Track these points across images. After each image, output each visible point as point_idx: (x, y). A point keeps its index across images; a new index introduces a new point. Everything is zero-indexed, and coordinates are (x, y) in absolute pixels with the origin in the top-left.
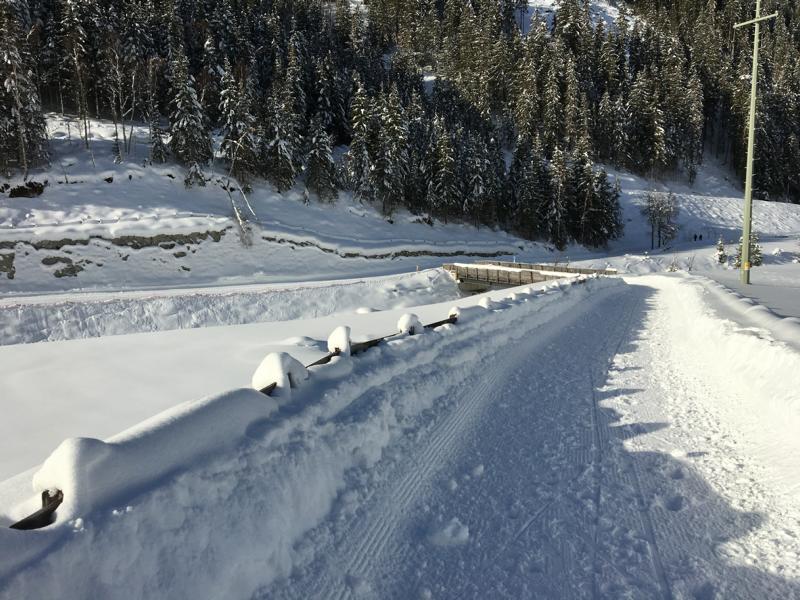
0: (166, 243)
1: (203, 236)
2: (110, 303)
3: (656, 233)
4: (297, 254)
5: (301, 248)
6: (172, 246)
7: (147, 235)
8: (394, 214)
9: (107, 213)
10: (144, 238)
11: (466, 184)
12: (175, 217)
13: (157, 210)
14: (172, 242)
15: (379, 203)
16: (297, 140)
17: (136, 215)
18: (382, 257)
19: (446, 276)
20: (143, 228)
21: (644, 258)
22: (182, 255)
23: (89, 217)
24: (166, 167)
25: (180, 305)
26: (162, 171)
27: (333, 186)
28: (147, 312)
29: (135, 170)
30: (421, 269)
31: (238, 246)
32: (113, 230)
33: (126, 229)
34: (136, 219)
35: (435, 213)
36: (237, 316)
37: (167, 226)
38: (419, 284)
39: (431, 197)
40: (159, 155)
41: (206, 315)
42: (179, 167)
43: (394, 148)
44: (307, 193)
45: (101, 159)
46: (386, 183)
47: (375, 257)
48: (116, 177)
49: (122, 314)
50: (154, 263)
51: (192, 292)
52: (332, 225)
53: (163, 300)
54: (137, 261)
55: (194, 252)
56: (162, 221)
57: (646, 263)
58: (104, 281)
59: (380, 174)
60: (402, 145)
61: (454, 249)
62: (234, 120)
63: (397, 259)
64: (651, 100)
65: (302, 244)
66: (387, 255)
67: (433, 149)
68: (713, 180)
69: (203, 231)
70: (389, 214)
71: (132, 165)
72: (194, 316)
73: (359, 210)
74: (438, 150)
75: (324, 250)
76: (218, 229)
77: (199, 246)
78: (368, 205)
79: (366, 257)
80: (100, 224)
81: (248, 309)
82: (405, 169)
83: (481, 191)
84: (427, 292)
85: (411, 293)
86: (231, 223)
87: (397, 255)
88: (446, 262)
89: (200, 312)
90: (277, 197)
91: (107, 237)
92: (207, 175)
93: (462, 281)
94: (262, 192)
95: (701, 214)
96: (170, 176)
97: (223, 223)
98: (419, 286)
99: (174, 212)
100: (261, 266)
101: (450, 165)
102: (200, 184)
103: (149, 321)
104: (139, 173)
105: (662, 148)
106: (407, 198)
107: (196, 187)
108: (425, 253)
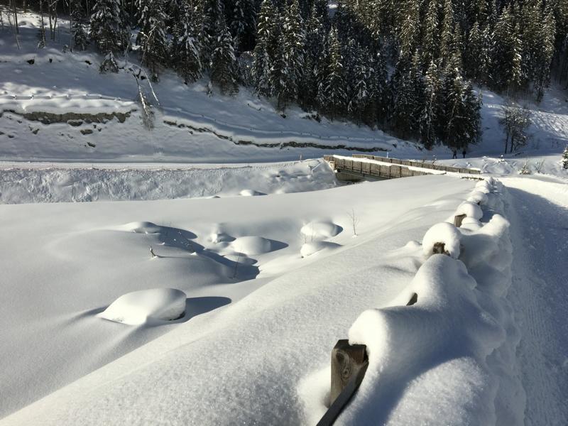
0: (74, 121)
1: (109, 117)
2: (10, 171)
3: (510, 140)
4: (194, 138)
5: (198, 133)
6: (80, 124)
7: (57, 112)
8: (287, 110)
9: (23, 91)
10: (54, 115)
11: (352, 88)
12: (84, 98)
13: (70, 91)
14: (81, 120)
15: (275, 99)
16: (206, 39)
17: (49, 94)
18: (272, 146)
19: (326, 166)
20: (53, 105)
21: (500, 160)
22: (89, 132)
23: (6, 93)
24: (85, 54)
25: (77, 178)
26: (81, 58)
27: (234, 81)
28: (44, 181)
29: (56, 55)
30: (304, 158)
31: (141, 128)
32: (25, 106)
33: (36, 105)
34: (49, 98)
35: (323, 111)
36: (129, 190)
37: (76, 106)
38: (301, 172)
39: (320, 98)
40: (80, 44)
41: (100, 187)
42: (96, 54)
43: (292, 52)
44: (210, 85)
45: (26, 43)
46: (281, 82)
47: (265, 145)
48: (37, 60)
49: (20, 182)
50: (62, 138)
51: (89, 166)
52: (230, 115)
53: (60, 172)
54: (46, 135)
55: (100, 130)
56: (73, 101)
57: (502, 165)
58: (14, 151)
59: (277, 74)
60: (299, 51)
61: (336, 144)
62: (148, 15)
63: (285, 149)
64: (513, 32)
65: (200, 130)
66: (277, 145)
67: (325, 55)
68: (556, 101)
69: (109, 112)
70: (283, 109)
71: (53, 50)
72: (88, 189)
73: (256, 104)
74: (329, 57)
75: (220, 136)
76: (124, 111)
77: (105, 125)
78: (265, 100)
79: (258, 145)
80: (14, 100)
81: (140, 185)
82: (301, 72)
83: (364, 95)
84: (307, 179)
85: (292, 179)
86: (136, 106)
87: (285, 145)
88: (326, 154)
89: (94, 185)
90: (183, 88)
91: (19, 111)
92: (121, 63)
93: (339, 171)
94: (170, 81)
95: (547, 127)
96: (88, 62)
97: (129, 106)
98: (300, 173)
99: (84, 94)
100: (161, 146)
101: (338, 70)
102: (112, 71)
103: (45, 190)
104: (59, 57)
105: (518, 71)
106: (300, 97)
107: (109, 74)
108: (311, 145)
